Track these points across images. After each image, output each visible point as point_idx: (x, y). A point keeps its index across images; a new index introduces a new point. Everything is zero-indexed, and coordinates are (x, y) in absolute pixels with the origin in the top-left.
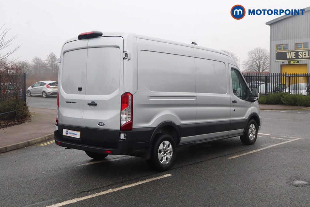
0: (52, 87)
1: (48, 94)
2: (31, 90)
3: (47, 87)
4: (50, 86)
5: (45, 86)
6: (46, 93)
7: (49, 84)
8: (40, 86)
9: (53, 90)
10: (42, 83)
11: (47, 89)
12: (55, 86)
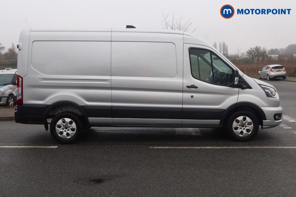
0: (275, 71)
1: (271, 77)
2: (260, 74)
3: (270, 71)
4: (273, 70)
5: (269, 70)
6: (269, 76)
7: (272, 68)
8: (266, 69)
9: (276, 73)
10: (268, 66)
11: (270, 73)
12: (278, 70)
